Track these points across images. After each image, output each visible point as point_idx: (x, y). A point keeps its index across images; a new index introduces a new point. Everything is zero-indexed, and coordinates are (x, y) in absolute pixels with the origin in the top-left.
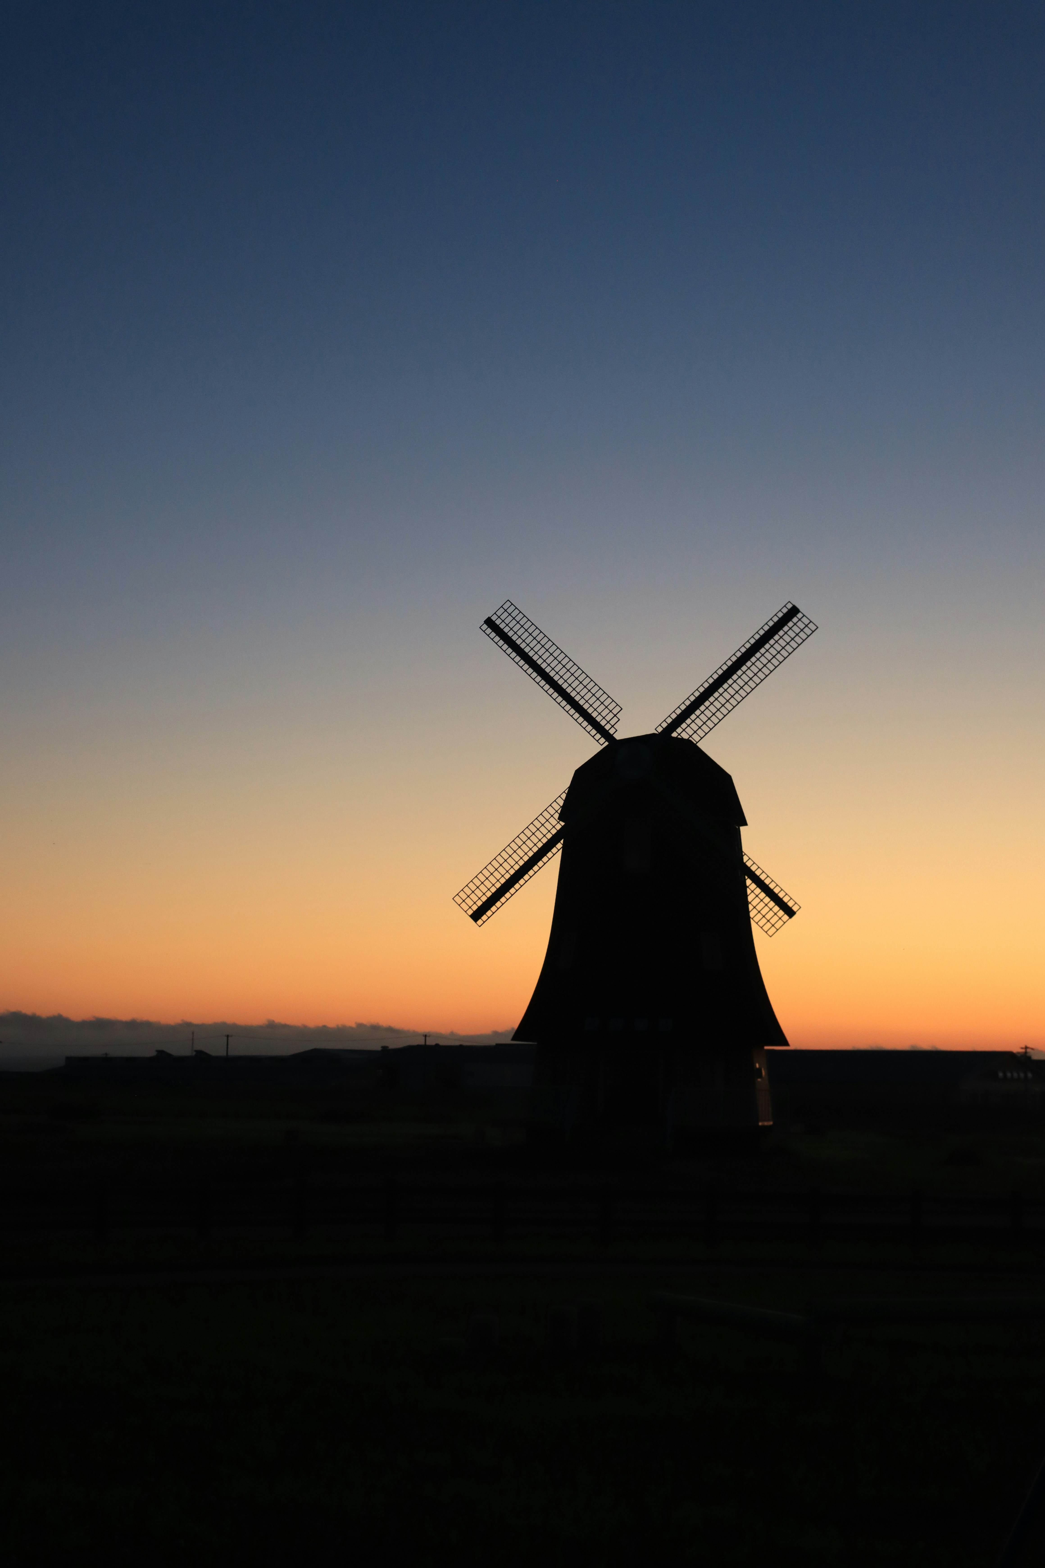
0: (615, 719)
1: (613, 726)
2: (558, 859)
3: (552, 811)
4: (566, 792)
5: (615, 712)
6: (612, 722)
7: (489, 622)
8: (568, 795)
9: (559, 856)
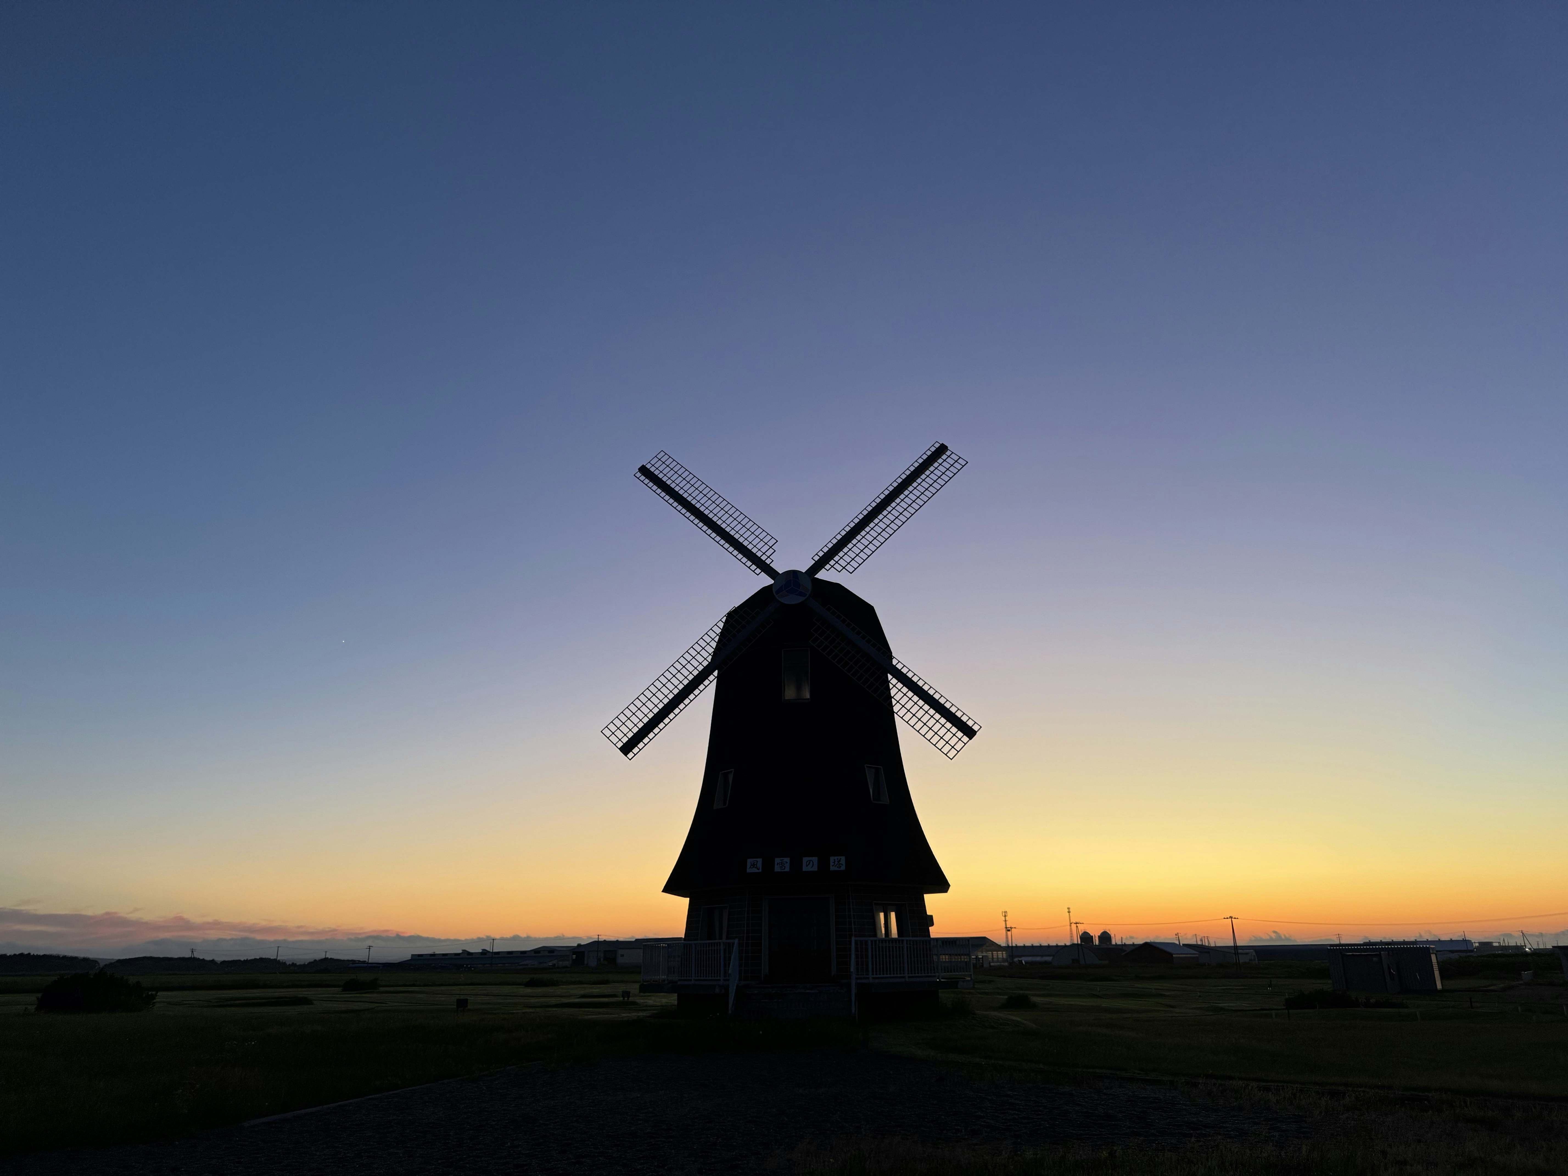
0: (771, 551)
1: (769, 557)
2: (712, 689)
3: (713, 635)
4: (724, 620)
5: (770, 544)
6: (768, 554)
7: (644, 470)
8: (725, 623)
9: (714, 685)
